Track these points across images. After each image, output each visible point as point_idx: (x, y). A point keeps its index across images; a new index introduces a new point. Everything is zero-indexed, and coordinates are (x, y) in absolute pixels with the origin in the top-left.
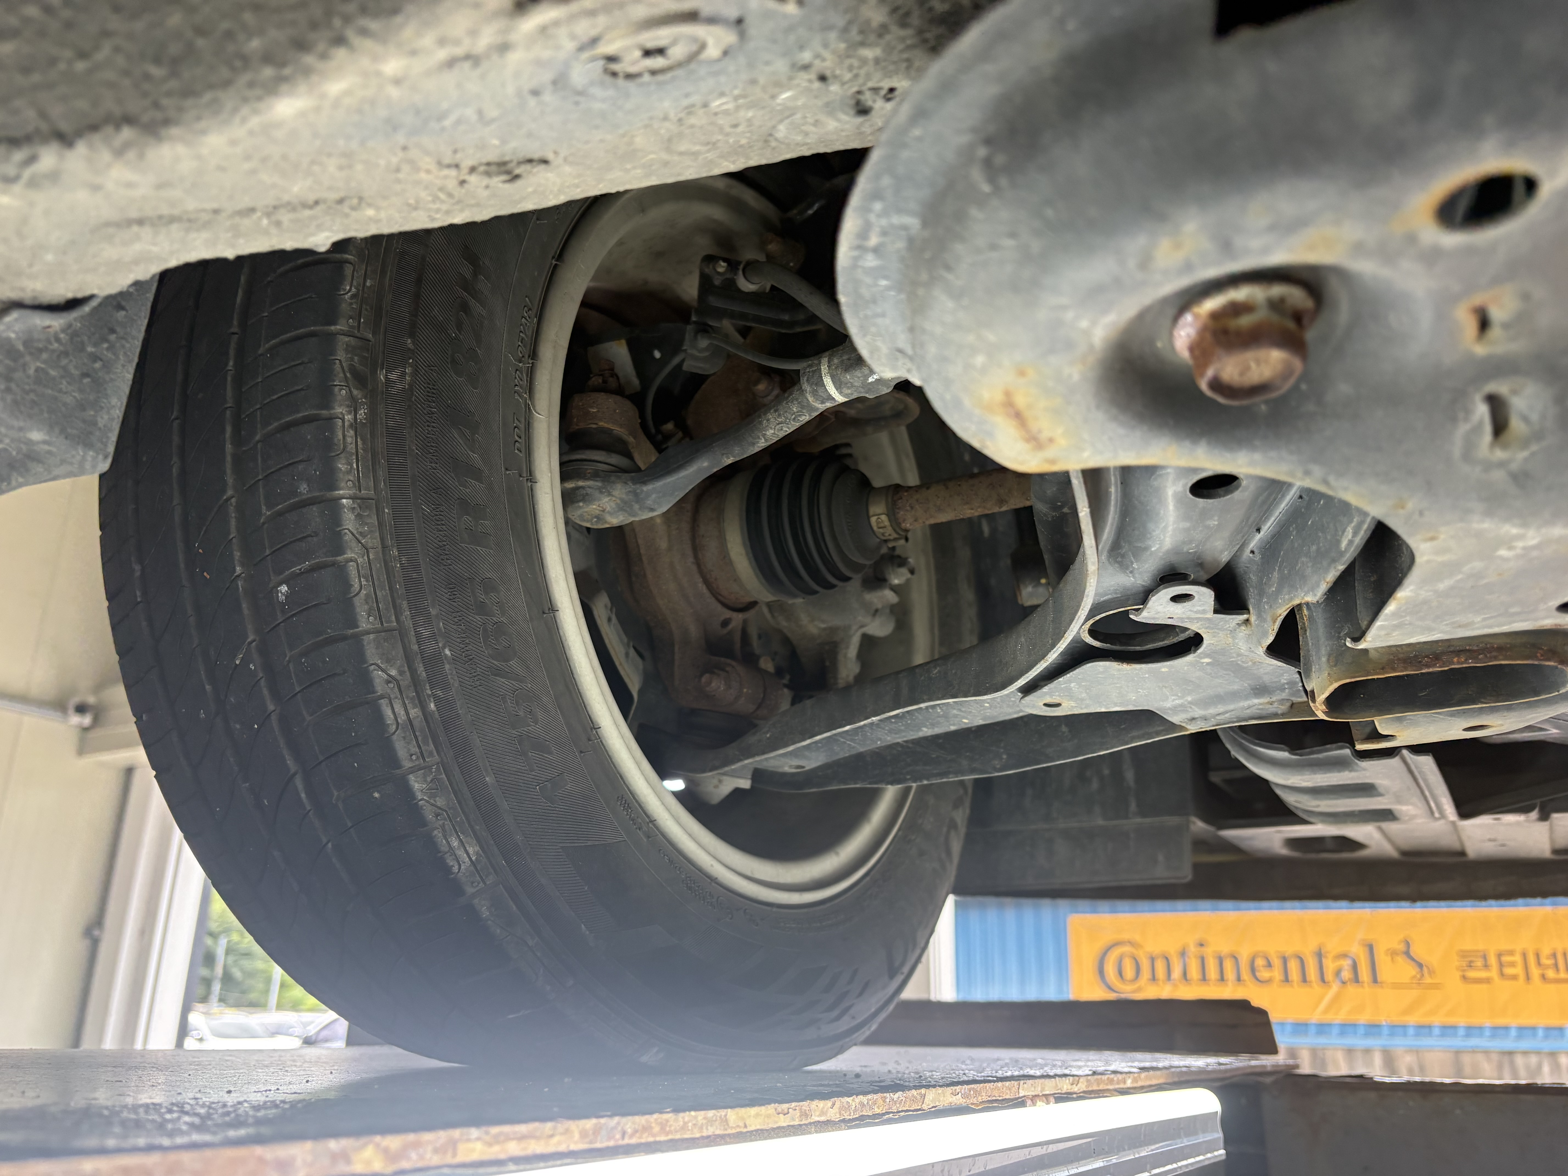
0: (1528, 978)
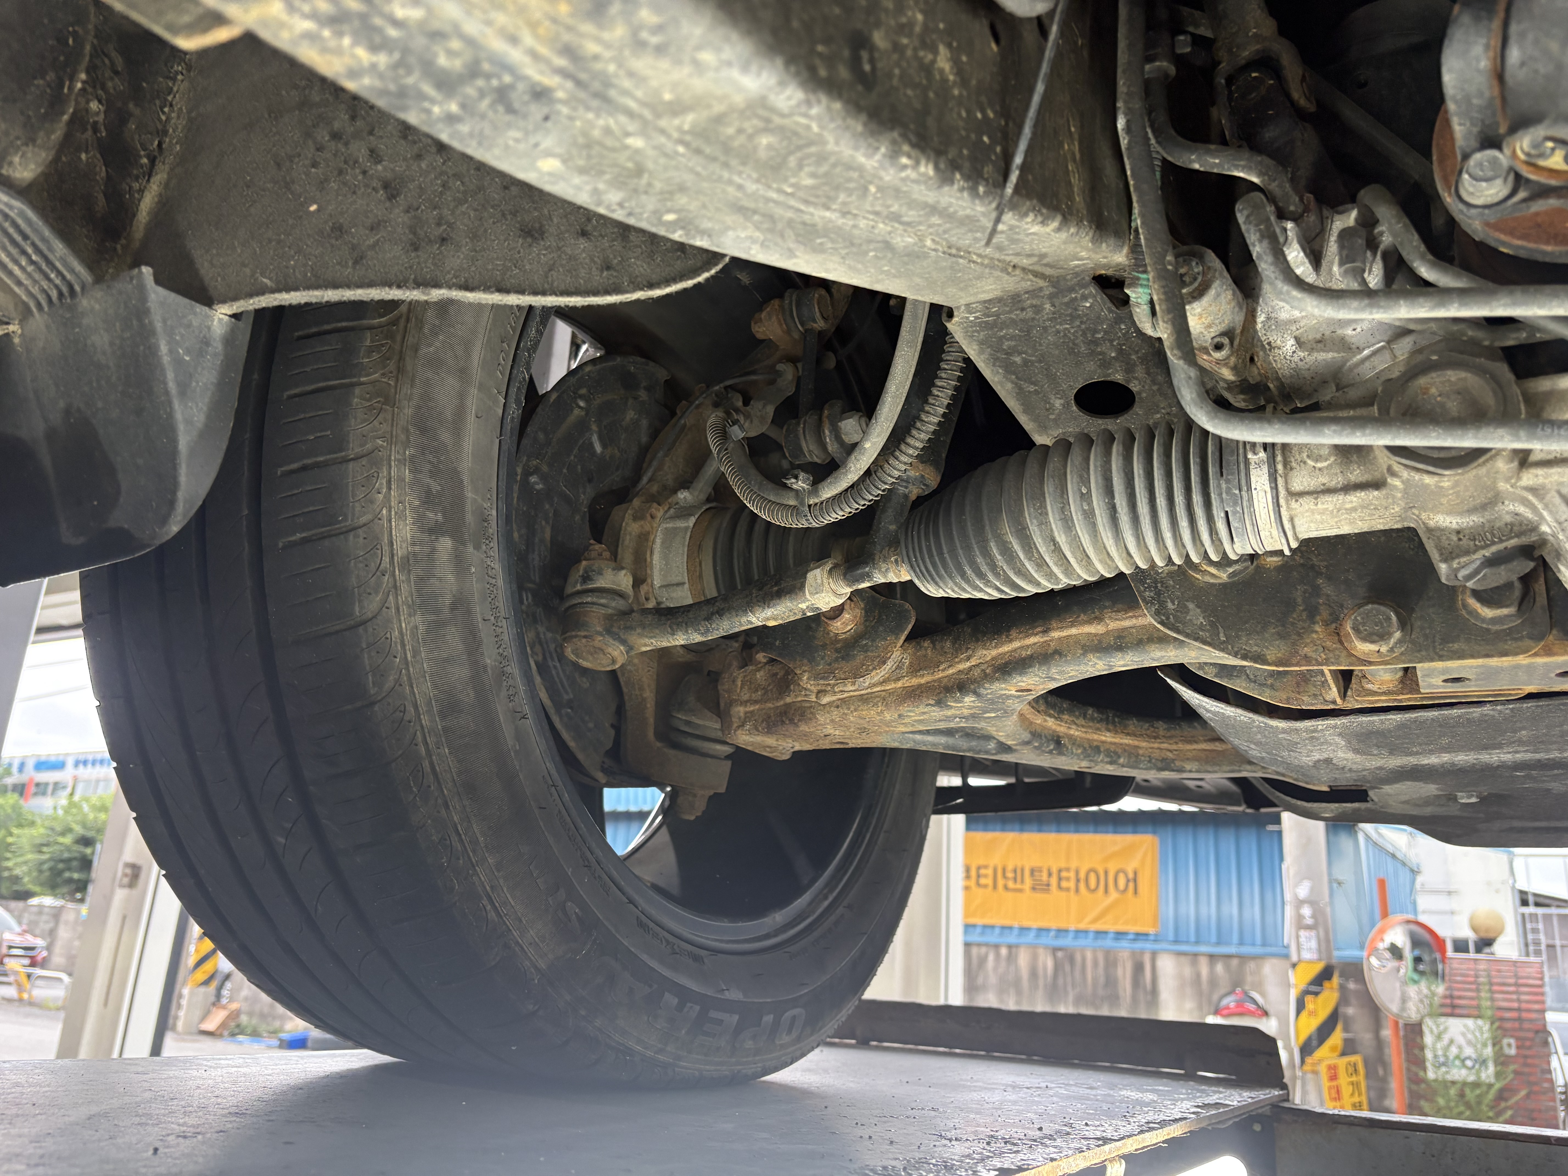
0: (995, 887)
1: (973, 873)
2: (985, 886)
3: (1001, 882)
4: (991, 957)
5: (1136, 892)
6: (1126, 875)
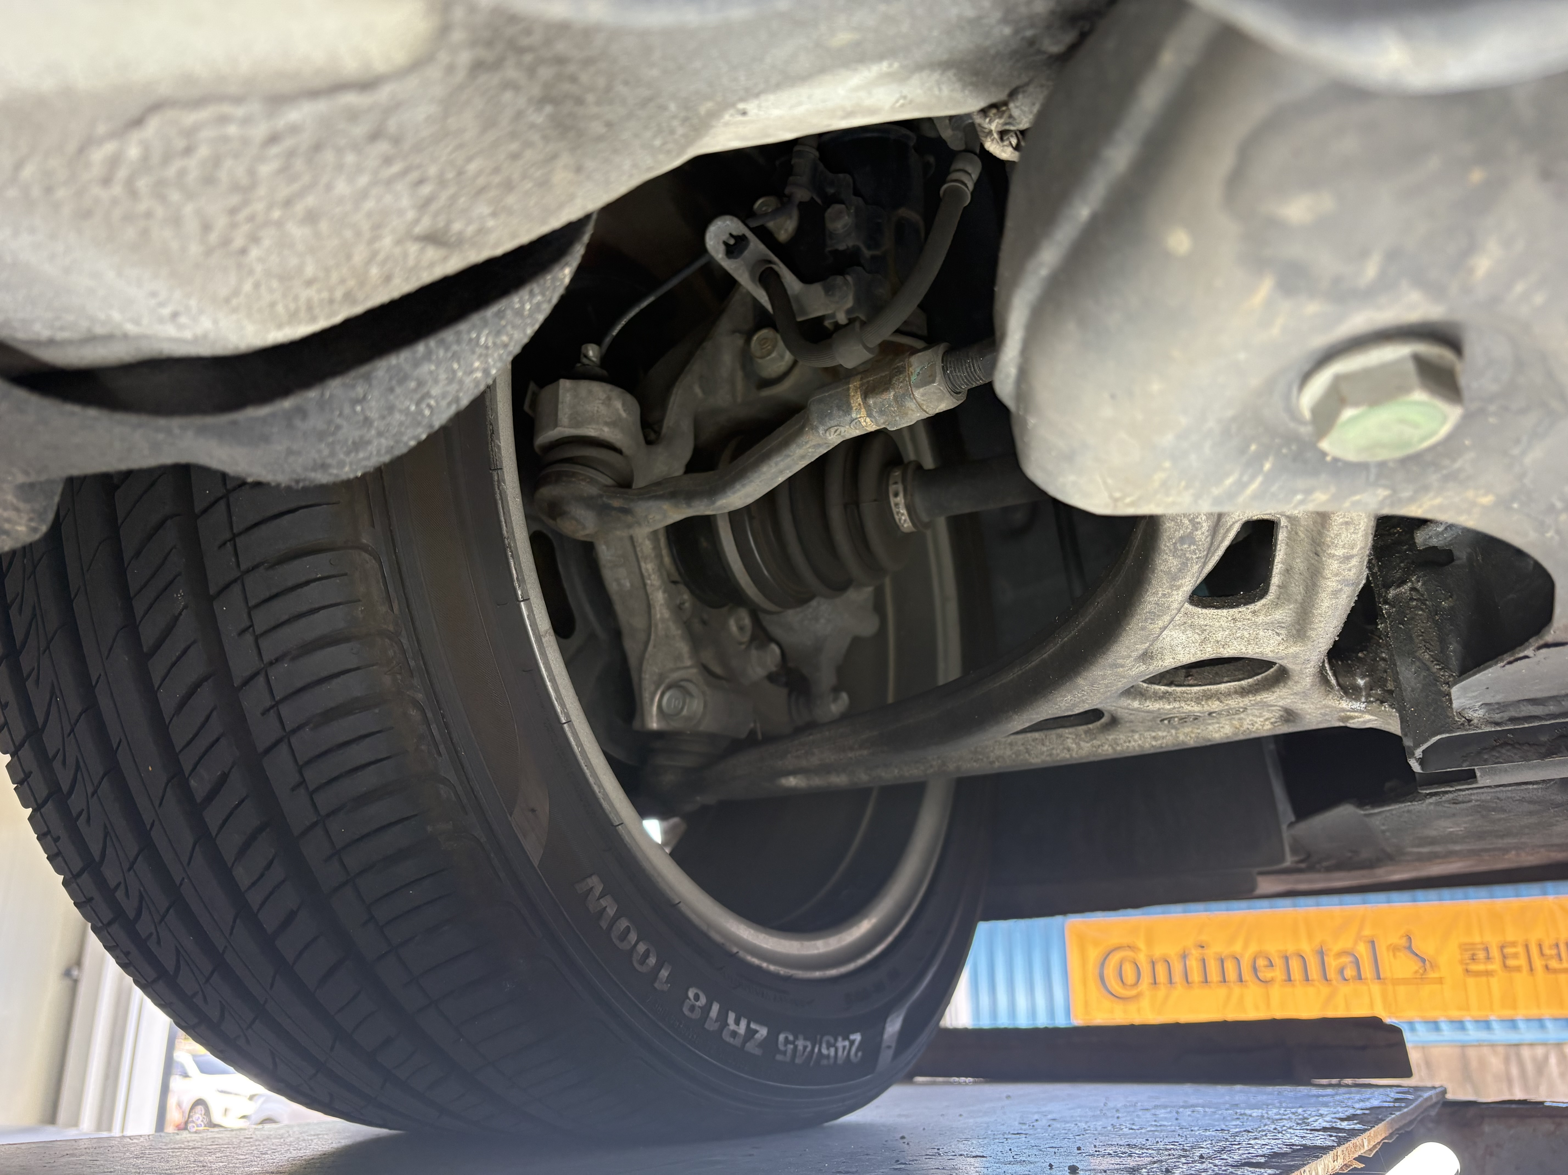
0: (1531, 969)
1: (1495, 953)
2: (1518, 969)
3: (1538, 963)
4: (1553, 1060)
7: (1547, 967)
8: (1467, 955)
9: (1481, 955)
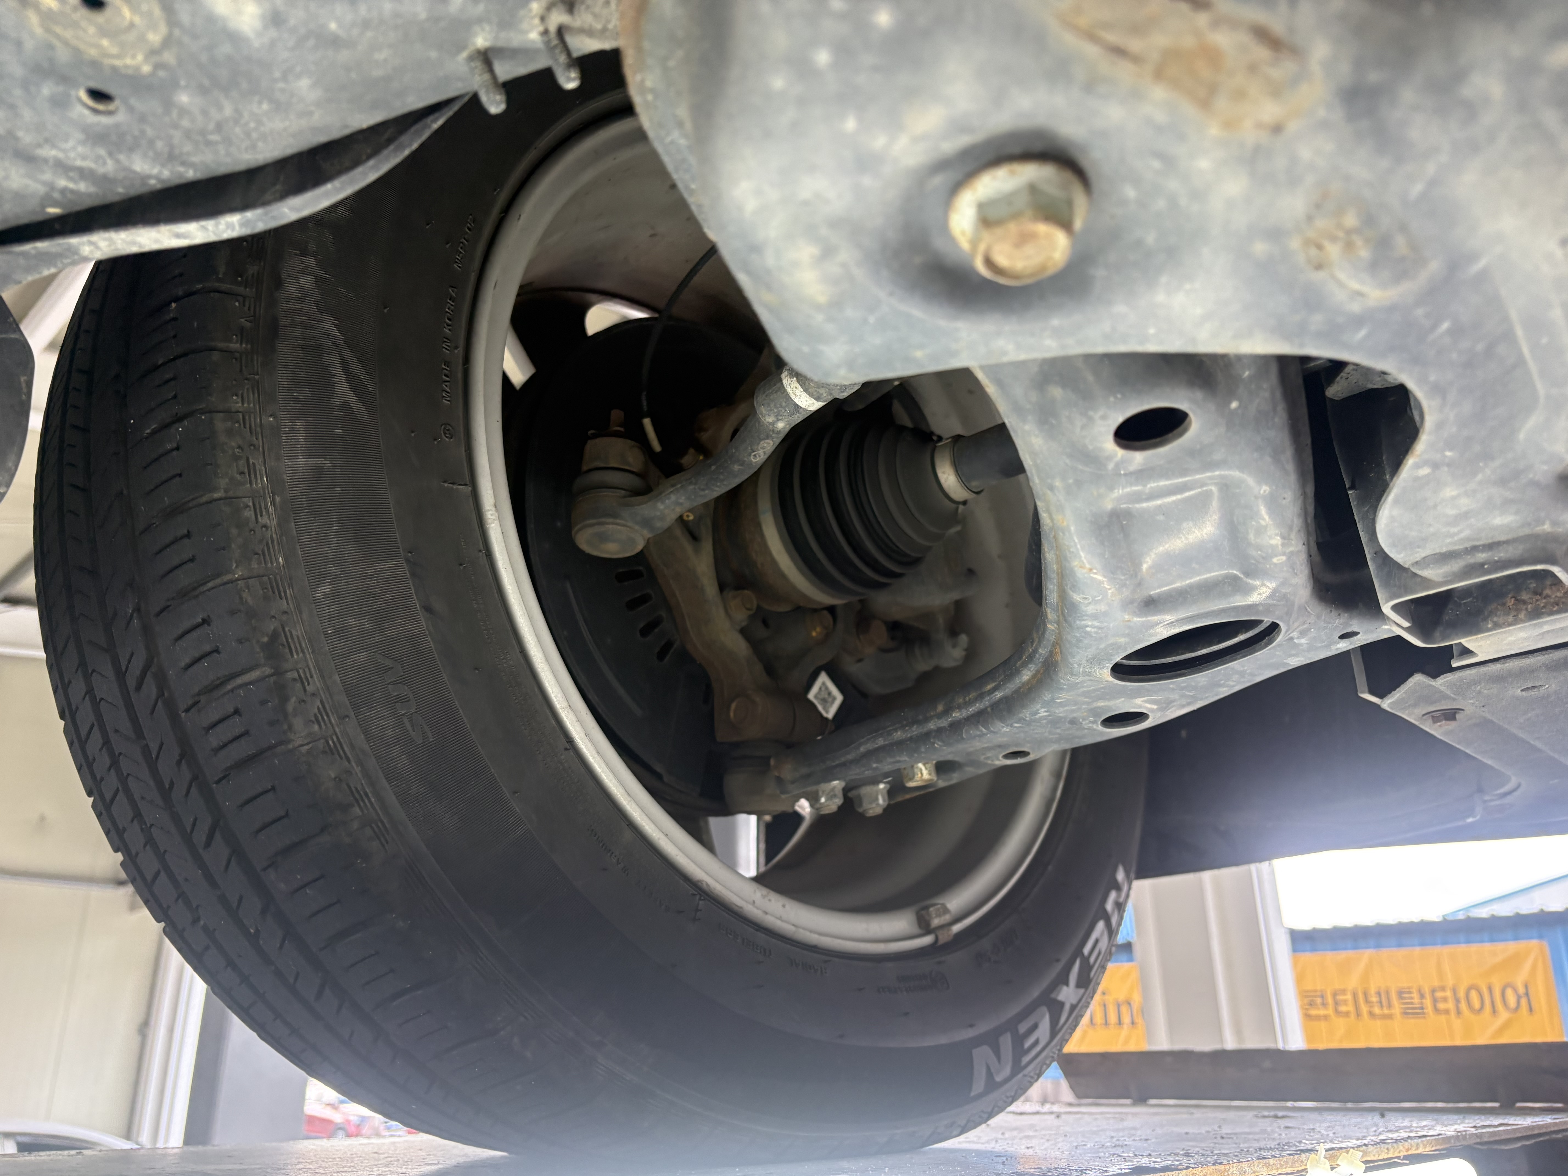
1: (1330, 1000)
2: (1347, 1014)
5: (1531, 1010)
6: (1515, 990)
7: (1372, 1014)
8: (1306, 1000)
9: (1319, 1001)
